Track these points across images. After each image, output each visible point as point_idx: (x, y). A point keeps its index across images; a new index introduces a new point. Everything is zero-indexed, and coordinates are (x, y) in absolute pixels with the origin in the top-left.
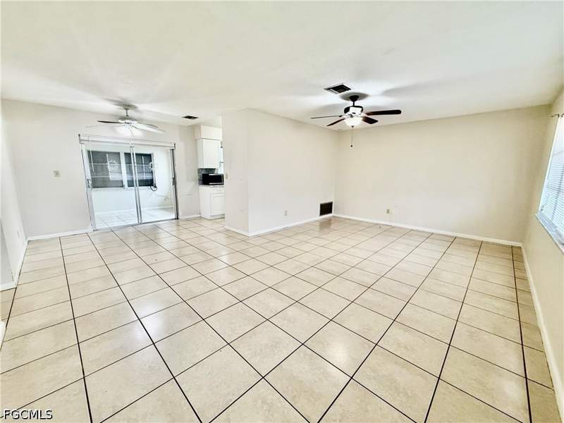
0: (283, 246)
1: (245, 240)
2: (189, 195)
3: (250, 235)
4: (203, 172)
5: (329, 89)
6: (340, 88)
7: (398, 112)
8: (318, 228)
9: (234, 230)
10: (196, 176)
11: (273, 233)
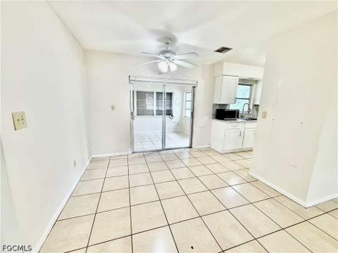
2: (202, 128)
4: (217, 108)
10: (211, 111)
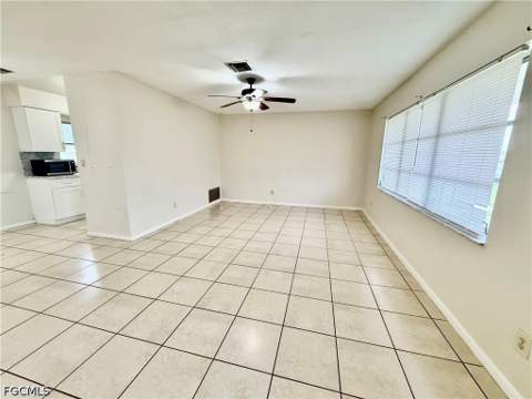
0: (184, 246)
1: (127, 247)
3: (133, 238)
4: (33, 157)
5: (230, 65)
6: (242, 66)
7: (293, 101)
8: (208, 216)
9: (104, 235)
11: (164, 230)
